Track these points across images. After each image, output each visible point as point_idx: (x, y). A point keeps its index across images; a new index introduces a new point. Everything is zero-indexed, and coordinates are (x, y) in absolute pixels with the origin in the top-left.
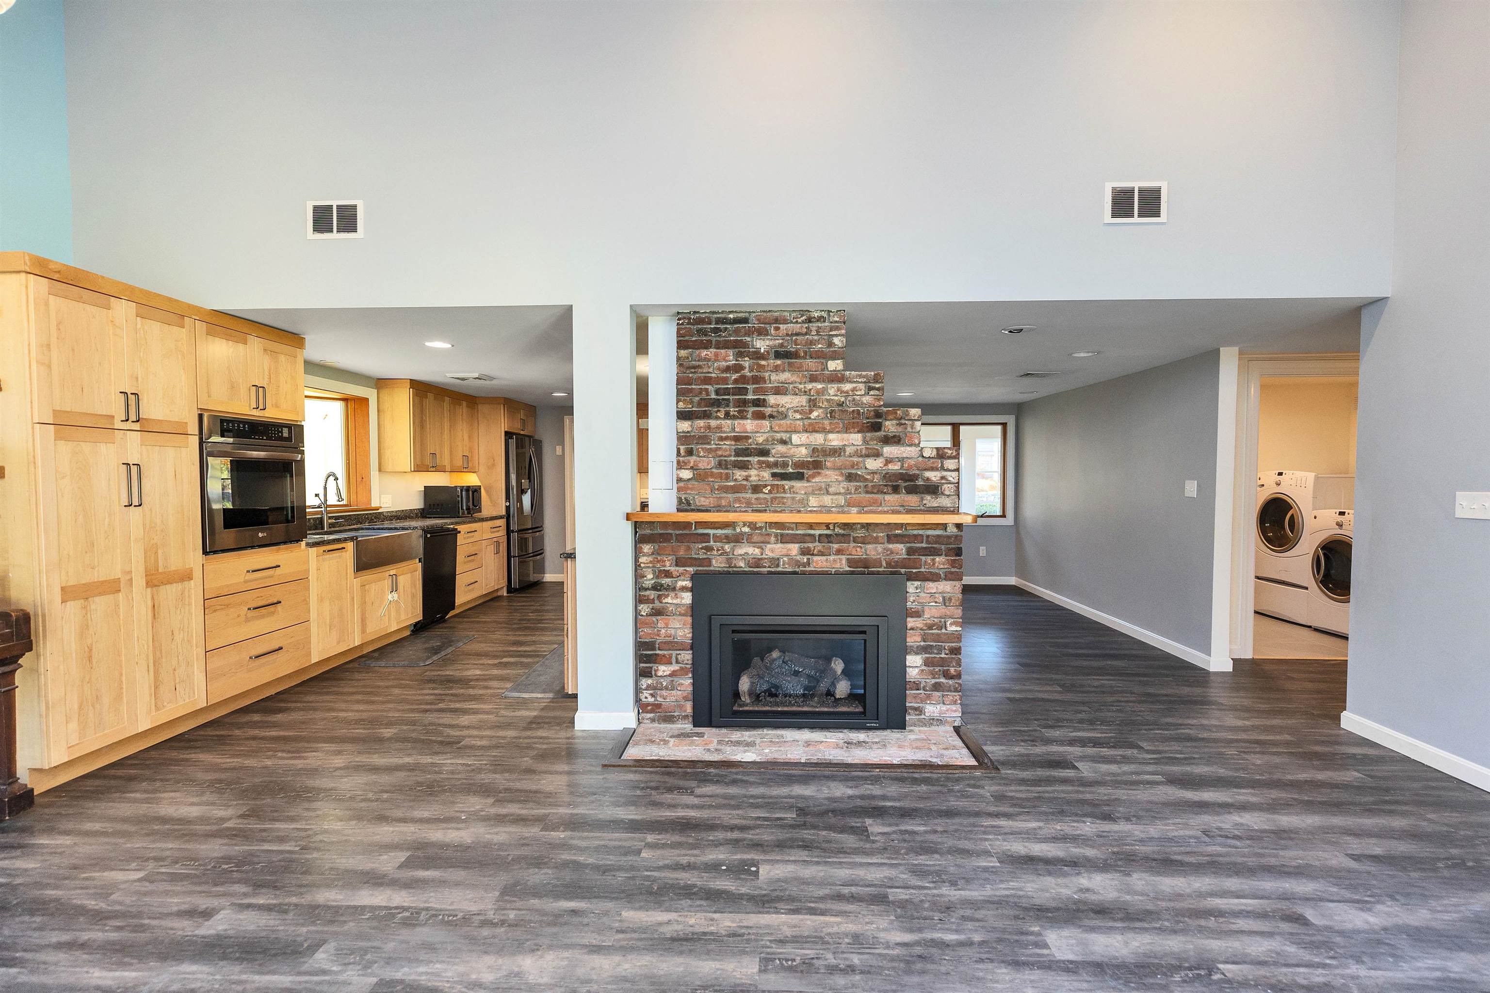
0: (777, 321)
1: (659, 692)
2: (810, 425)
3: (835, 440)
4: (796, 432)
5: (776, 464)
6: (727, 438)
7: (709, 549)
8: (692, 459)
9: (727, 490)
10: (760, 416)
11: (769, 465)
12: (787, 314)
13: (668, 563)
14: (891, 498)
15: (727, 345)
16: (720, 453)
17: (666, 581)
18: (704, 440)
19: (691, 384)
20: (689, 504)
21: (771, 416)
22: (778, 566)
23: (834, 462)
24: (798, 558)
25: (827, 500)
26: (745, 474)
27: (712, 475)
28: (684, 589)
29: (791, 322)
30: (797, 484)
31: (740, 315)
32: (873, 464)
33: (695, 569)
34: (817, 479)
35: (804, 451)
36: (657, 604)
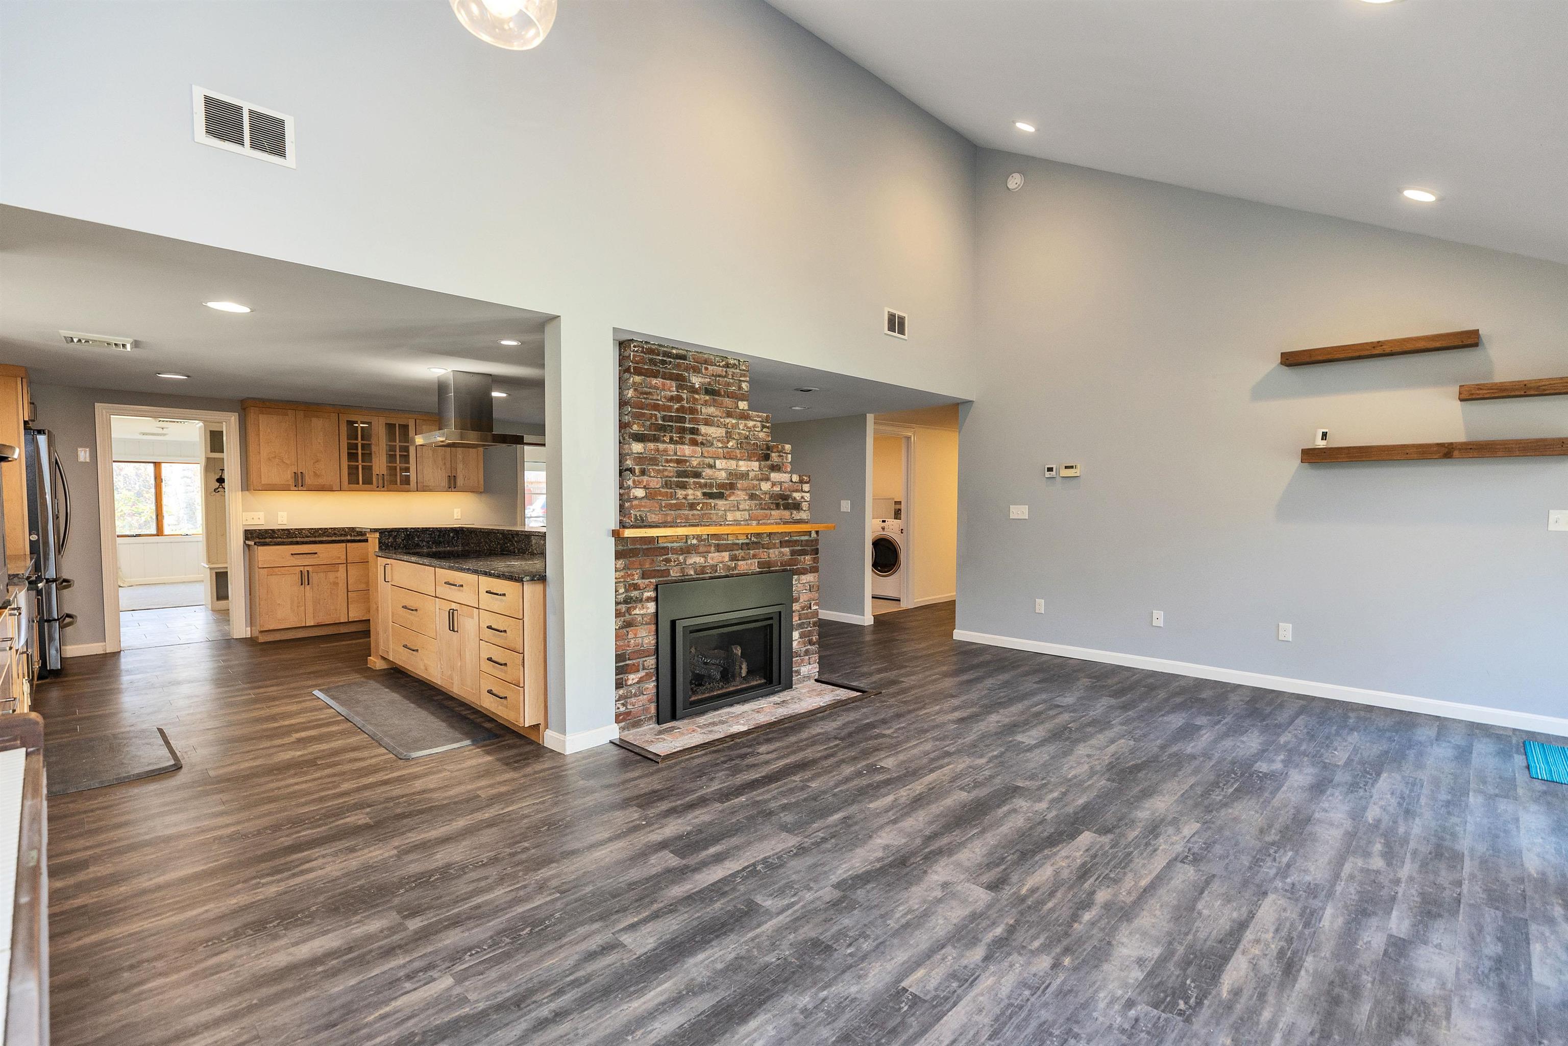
0: (706, 362)
1: (629, 700)
2: (728, 453)
3: (743, 466)
4: (719, 458)
5: (705, 485)
6: (671, 461)
7: (668, 561)
8: (645, 478)
9: (671, 507)
10: (694, 443)
11: (702, 486)
12: (712, 357)
13: (636, 577)
14: (775, 513)
15: (671, 377)
16: (666, 473)
17: (635, 594)
18: (654, 461)
19: (643, 409)
20: (643, 521)
21: (702, 443)
22: (716, 571)
23: (742, 484)
24: (729, 563)
25: (738, 515)
26: (684, 493)
27: (661, 494)
28: (649, 599)
29: (715, 365)
30: (720, 503)
31: (680, 352)
32: (765, 486)
33: (657, 580)
34: (732, 498)
35: (723, 474)
36: (628, 617)
